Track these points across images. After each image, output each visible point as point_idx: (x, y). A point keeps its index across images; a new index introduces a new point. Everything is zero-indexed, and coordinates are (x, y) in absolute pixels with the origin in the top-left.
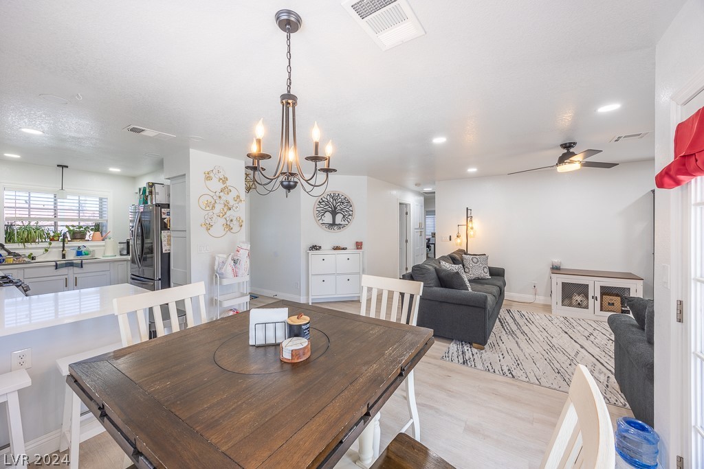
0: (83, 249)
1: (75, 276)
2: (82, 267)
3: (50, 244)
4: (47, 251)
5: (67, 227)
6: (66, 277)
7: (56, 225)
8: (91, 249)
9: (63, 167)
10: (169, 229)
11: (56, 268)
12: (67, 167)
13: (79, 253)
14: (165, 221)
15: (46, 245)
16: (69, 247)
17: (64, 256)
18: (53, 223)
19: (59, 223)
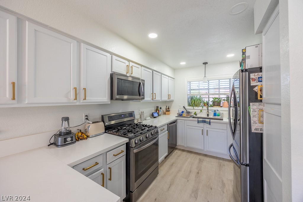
0: (217, 112)
1: (207, 129)
2: (210, 124)
3: (203, 108)
4: (201, 111)
5: (213, 98)
6: (203, 128)
7: (209, 98)
8: (221, 112)
9: (205, 63)
10: (261, 101)
11: (198, 123)
12: (207, 63)
13: (215, 115)
14: (256, 89)
15: (200, 108)
16: (211, 110)
17: (208, 115)
18: (207, 96)
19: (210, 96)
